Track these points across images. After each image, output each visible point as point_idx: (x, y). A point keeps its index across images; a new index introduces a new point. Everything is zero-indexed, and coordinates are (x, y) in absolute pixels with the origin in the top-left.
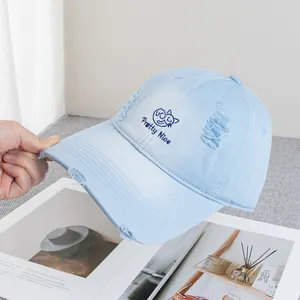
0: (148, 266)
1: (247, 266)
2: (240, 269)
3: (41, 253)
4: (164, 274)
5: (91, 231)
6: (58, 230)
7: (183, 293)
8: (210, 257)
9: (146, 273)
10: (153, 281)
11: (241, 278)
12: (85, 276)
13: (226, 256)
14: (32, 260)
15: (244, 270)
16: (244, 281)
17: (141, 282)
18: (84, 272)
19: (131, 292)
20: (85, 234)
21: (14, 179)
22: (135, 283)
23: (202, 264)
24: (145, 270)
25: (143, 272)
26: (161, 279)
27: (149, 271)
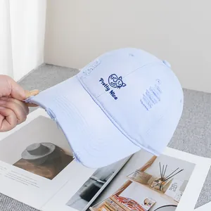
0: (94, 175)
1: (162, 179)
2: (157, 181)
3: (22, 160)
4: (105, 181)
5: (56, 147)
6: (34, 145)
7: (117, 195)
8: (137, 171)
9: (93, 179)
10: (98, 185)
11: (158, 187)
12: (51, 179)
13: (148, 171)
14: (15, 165)
15: (160, 182)
16: (160, 190)
17: (89, 185)
18: (50, 176)
19: (82, 192)
20: (53, 149)
21: (6, 118)
22: (85, 185)
23: (131, 176)
24: (93, 177)
25: (91, 178)
26: (103, 184)
27: (96, 178)
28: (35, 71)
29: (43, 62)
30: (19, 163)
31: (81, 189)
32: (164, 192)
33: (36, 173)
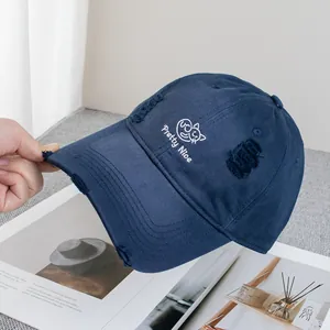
0: (173, 292)
2: (279, 303)
3: (51, 267)
4: (191, 302)
5: (109, 246)
6: (70, 242)
7: (213, 324)
8: (245, 287)
9: (171, 299)
10: (180, 309)
11: (281, 313)
12: (101, 297)
13: (264, 287)
14: (40, 274)
15: (283, 304)
16: (283, 317)
17: (165, 309)
18: (100, 292)
19: (153, 319)
20: (102, 249)
21: (10, 188)
22: (158, 309)
23: (235, 294)
24: (171, 295)
25: (167, 297)
26: (188, 307)
27: (175, 297)
28: (67, 120)
29: (80, 105)
30: (46, 272)
31: (151, 315)
32: (291, 321)
33: (76, 287)
